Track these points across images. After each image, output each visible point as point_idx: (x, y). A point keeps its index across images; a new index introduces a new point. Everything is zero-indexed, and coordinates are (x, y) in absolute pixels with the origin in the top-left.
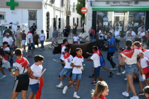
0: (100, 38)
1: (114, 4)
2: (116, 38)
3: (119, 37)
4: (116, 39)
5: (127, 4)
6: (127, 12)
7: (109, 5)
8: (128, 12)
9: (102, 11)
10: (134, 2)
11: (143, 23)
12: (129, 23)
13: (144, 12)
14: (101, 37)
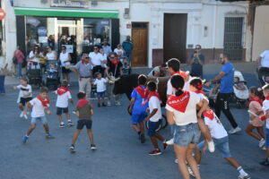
0: (33, 67)
1: (57, 5)
2: (63, 65)
3: (69, 63)
4: (64, 68)
5: (78, 5)
6: (79, 18)
7: (47, 6)
8: (82, 20)
9: (35, 17)
10: (90, 2)
11: (108, 38)
12: (85, 39)
13: (108, 19)
14: (35, 64)
